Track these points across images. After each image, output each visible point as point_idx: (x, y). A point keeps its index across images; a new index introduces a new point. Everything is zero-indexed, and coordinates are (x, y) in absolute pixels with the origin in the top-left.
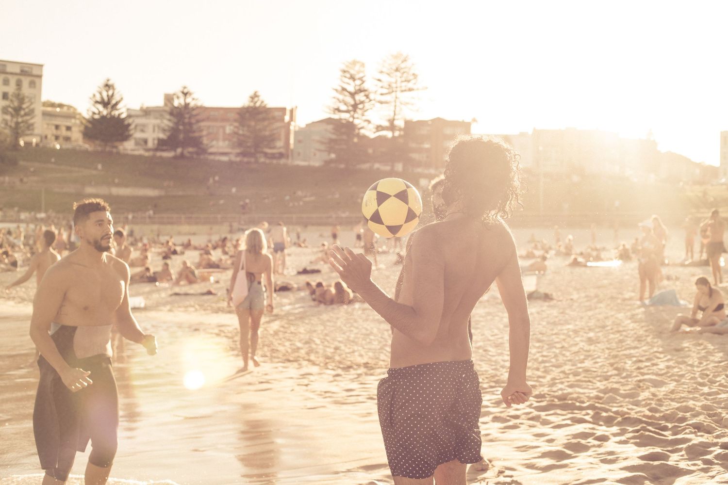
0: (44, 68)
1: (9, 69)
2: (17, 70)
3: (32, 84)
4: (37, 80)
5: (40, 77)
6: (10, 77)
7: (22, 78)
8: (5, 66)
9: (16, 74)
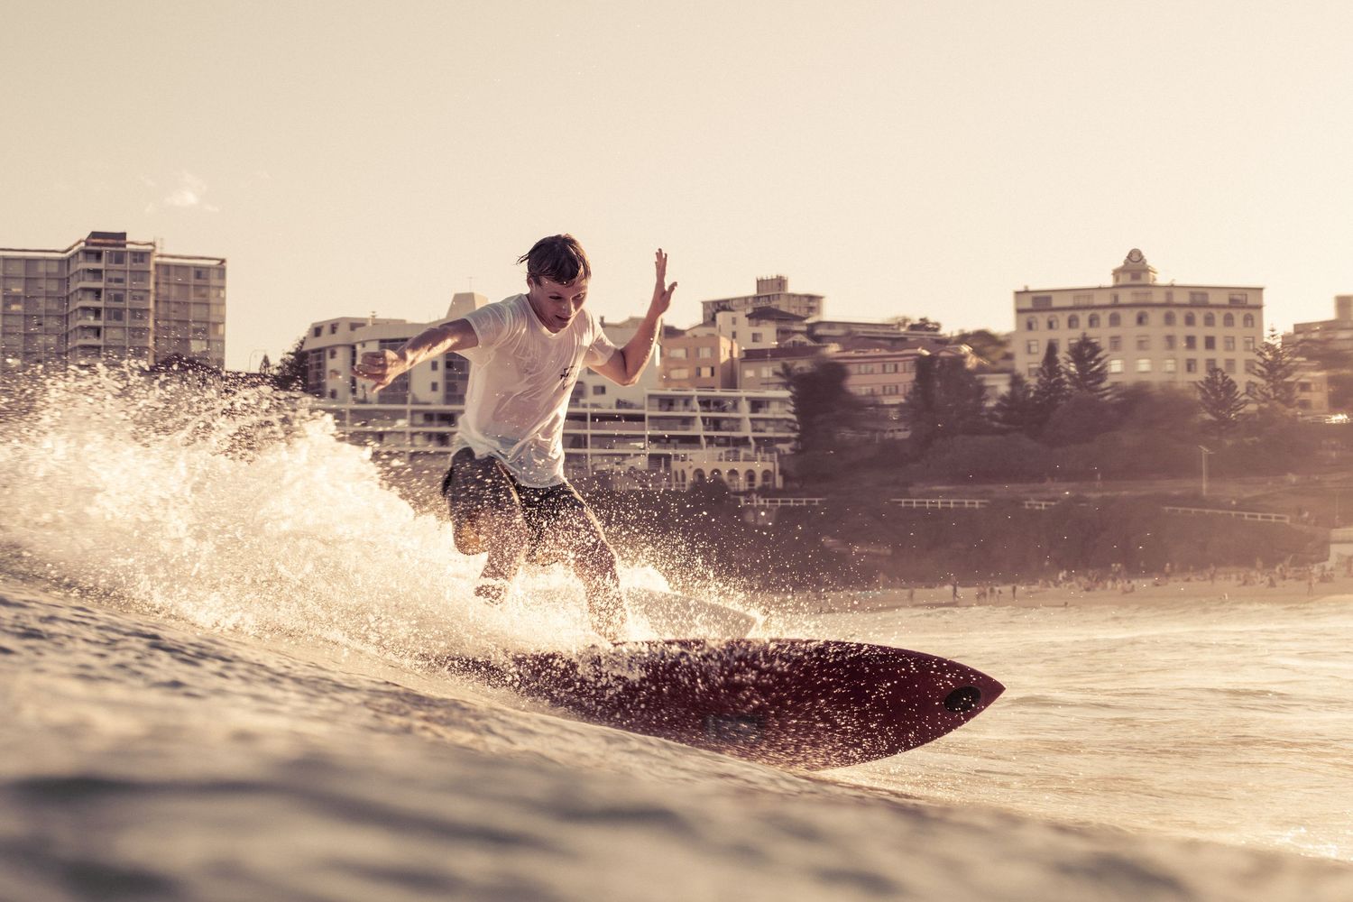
0: (1265, 293)
1: (1213, 299)
2: (1224, 300)
3: (1249, 321)
4: (1253, 312)
5: (1259, 307)
6: (1214, 311)
7: (1233, 312)
8: (1205, 295)
9: (1223, 307)
